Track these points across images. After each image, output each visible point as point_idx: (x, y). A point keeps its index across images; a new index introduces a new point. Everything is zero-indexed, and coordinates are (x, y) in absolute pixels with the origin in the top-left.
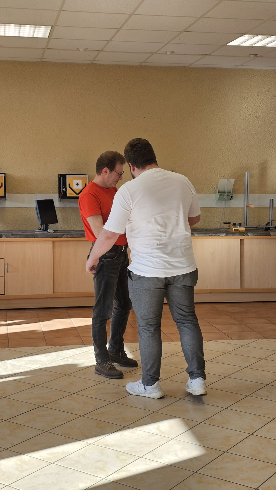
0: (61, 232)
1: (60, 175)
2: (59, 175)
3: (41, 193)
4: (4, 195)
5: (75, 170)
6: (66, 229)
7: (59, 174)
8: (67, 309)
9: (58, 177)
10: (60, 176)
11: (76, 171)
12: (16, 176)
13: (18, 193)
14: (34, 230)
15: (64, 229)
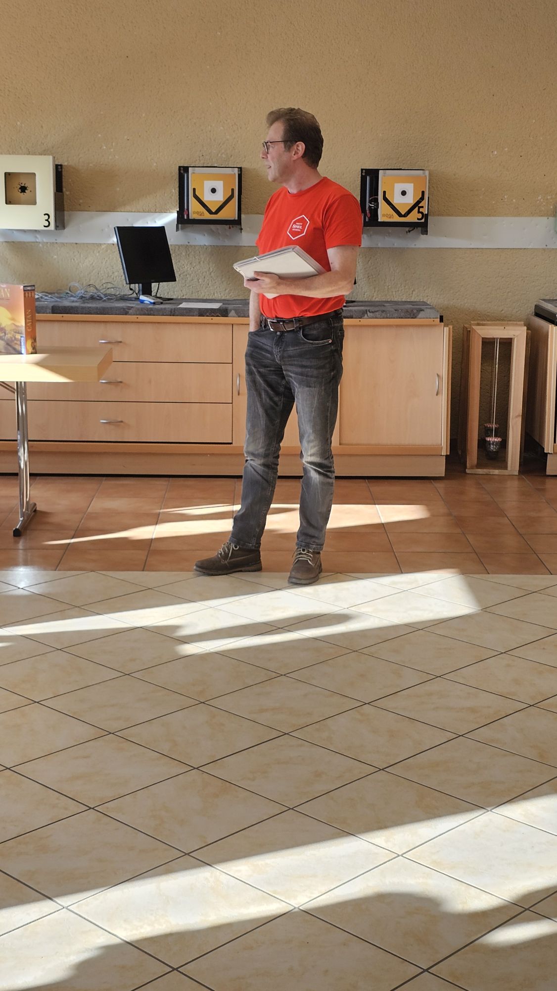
0: (362, 306)
1: (364, 171)
2: (362, 172)
4: (237, 219)
5: (399, 159)
6: (374, 298)
7: (362, 170)
8: (370, 480)
9: (360, 176)
10: (364, 174)
11: (403, 160)
15: (370, 298)
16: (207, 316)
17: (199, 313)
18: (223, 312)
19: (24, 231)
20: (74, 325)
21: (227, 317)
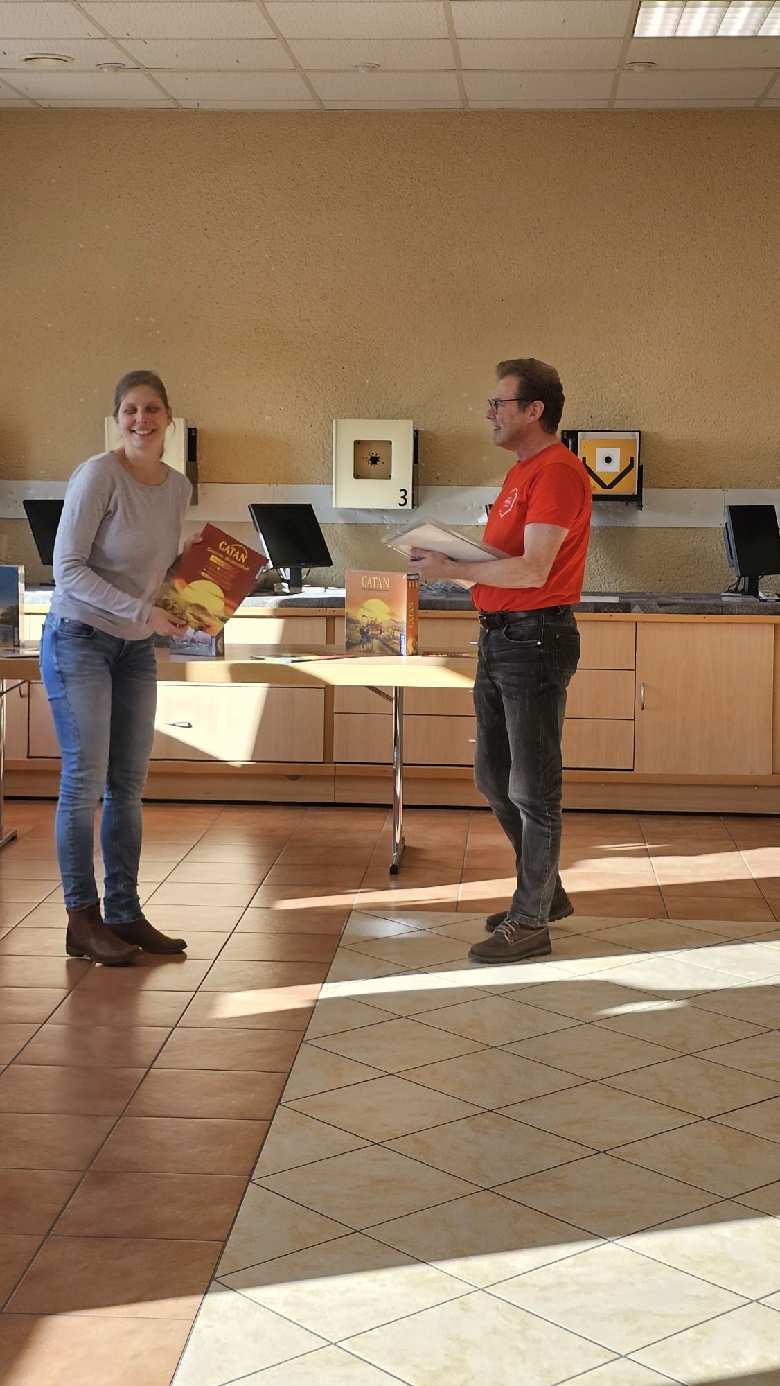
3: (738, 487)
4: (636, 494)
12: (670, 438)
13: (674, 486)
14: (718, 592)
16: (605, 612)
17: (595, 608)
18: (625, 607)
19: (369, 511)
20: (441, 623)
21: (630, 612)
